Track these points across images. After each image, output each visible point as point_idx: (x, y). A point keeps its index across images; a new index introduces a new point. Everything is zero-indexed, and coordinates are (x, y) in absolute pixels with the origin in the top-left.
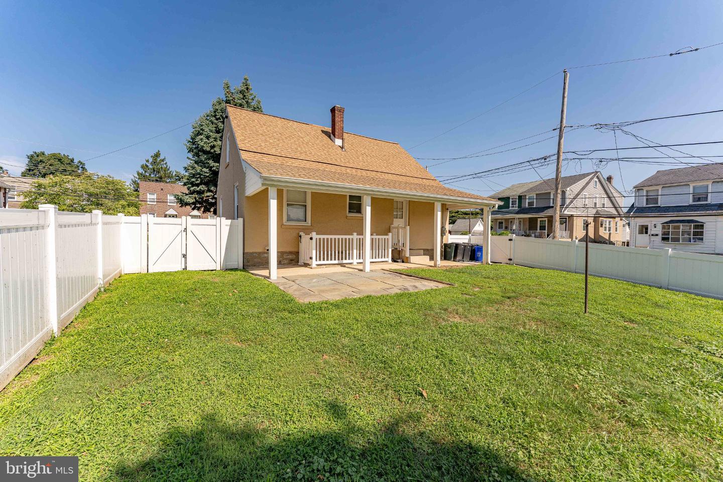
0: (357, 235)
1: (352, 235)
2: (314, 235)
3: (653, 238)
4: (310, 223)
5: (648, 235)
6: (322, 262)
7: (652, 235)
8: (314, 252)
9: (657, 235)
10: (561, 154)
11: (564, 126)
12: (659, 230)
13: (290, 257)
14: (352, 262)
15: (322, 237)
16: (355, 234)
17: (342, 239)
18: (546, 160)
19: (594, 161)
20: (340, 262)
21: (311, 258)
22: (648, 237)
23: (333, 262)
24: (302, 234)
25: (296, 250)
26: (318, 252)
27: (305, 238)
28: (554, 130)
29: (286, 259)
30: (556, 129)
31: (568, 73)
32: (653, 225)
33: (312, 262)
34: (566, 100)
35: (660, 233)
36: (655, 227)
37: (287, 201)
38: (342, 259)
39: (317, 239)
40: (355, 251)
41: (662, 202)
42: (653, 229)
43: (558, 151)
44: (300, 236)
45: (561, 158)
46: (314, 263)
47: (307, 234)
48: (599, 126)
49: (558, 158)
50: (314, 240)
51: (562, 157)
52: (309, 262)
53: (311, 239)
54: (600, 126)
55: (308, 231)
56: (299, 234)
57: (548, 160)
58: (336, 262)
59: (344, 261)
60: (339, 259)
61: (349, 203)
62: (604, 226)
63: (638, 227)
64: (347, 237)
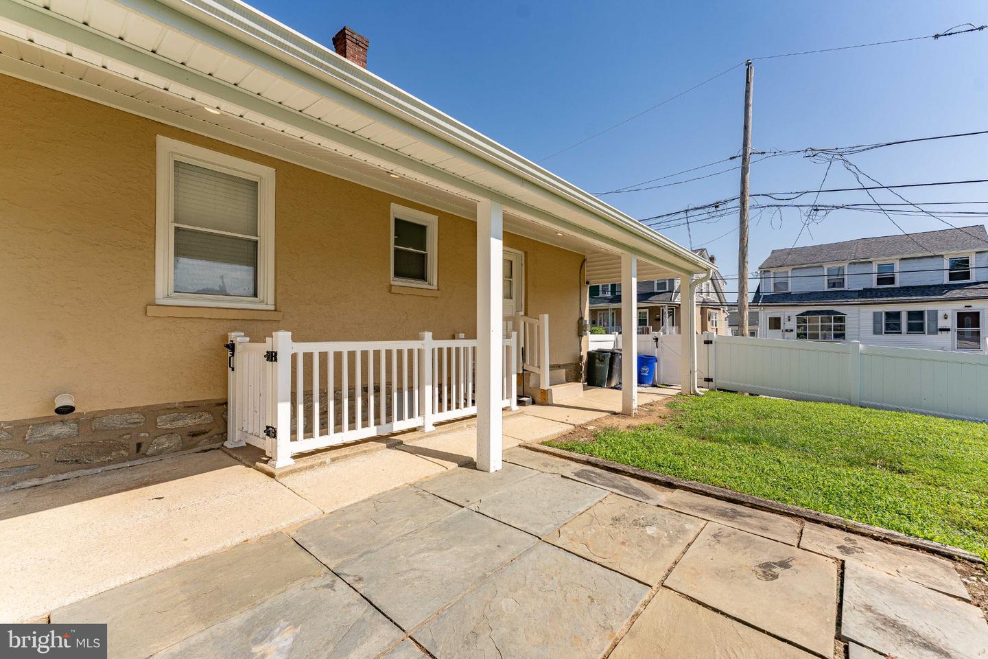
0: (435, 338)
1: (421, 339)
2: (283, 341)
3: (787, 334)
4: (271, 300)
5: (781, 330)
6: (318, 442)
7: (787, 331)
8: (284, 409)
9: (792, 330)
10: (748, 198)
11: (750, 152)
12: (793, 324)
13: (190, 421)
14: (420, 424)
15: (315, 348)
16: (428, 335)
17: (389, 353)
18: (718, 209)
19: (805, 209)
20: (384, 430)
21: (271, 432)
22: (781, 333)
23: (361, 433)
24: (237, 337)
25: (215, 396)
26: (301, 408)
27: (249, 355)
28: (731, 159)
29: (170, 433)
30: (734, 158)
31: (753, 67)
32: (786, 317)
33: (275, 447)
34: (751, 109)
35: (795, 328)
36: (789, 320)
37: (176, 221)
38: (389, 420)
39: (294, 357)
40: (428, 389)
41: (793, 286)
42: (787, 323)
43: (743, 193)
44: (232, 347)
45: (748, 204)
46: (284, 449)
47: (257, 338)
48: (810, 153)
49: (743, 203)
50: (283, 365)
51: (750, 201)
52: (265, 444)
53: (272, 356)
54: (812, 153)
55: (259, 326)
56: (226, 337)
57: (721, 207)
58: (372, 431)
59: (397, 426)
60: (377, 423)
61: (396, 251)
62: (711, 319)
63: (768, 320)
64: (405, 345)
